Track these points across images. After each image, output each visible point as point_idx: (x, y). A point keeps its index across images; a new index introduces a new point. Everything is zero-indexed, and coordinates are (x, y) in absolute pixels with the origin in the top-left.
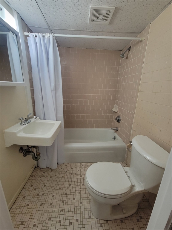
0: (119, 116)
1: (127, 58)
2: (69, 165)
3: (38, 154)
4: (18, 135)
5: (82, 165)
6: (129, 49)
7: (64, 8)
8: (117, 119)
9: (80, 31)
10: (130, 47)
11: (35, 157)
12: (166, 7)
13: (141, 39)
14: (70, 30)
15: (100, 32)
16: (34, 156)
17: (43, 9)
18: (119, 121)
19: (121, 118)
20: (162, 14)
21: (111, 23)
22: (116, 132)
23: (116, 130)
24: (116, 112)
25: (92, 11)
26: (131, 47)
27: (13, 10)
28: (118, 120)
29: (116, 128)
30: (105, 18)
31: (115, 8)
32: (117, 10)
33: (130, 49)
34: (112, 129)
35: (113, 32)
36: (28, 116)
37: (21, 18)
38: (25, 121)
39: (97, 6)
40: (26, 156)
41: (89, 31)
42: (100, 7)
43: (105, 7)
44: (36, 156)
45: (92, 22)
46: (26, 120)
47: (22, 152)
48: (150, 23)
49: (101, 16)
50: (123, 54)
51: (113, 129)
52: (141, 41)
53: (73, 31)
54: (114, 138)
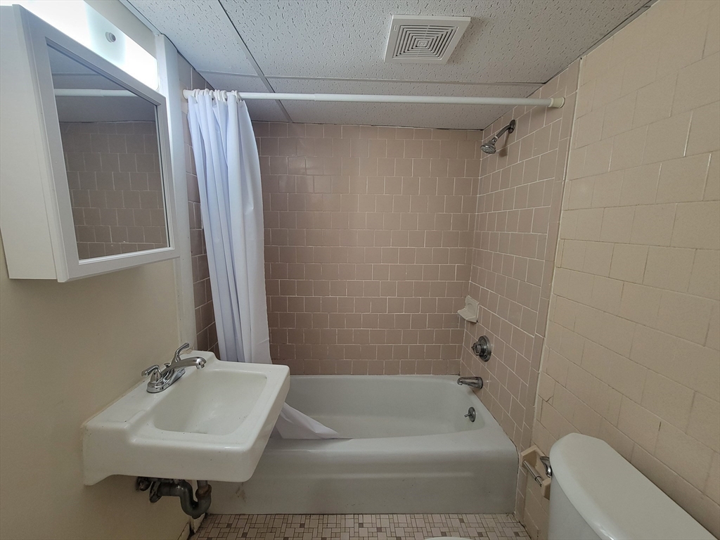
0: (483, 340)
1: (503, 153)
2: (314, 522)
3: (201, 492)
4: (135, 440)
5: (361, 525)
6: (509, 128)
7: (309, 23)
8: (479, 347)
9: (357, 80)
10: (513, 123)
11: (192, 502)
12: (633, 15)
13: (552, 102)
14: (324, 79)
15: (417, 82)
16: (187, 495)
17: (244, 29)
18: (484, 355)
19: (491, 346)
20: (617, 34)
21: (453, 59)
22: (474, 392)
23: (477, 386)
24: (473, 323)
25: (396, 30)
26: (517, 123)
27: (155, 33)
28: (483, 351)
29: (477, 378)
30: (438, 46)
31: (469, 19)
32: (475, 26)
33: (513, 129)
34: (461, 382)
35: (458, 83)
36: (177, 355)
37: (178, 51)
38: (164, 375)
39: (412, 16)
40: (159, 497)
41: (385, 81)
42: (423, 17)
43: (440, 18)
44: (195, 499)
45: (395, 58)
46: (169, 372)
47: (147, 488)
48: (580, 57)
49: (423, 43)
50: (492, 144)
51: (466, 383)
52: (553, 108)
53: (333, 81)
54: (471, 415)
